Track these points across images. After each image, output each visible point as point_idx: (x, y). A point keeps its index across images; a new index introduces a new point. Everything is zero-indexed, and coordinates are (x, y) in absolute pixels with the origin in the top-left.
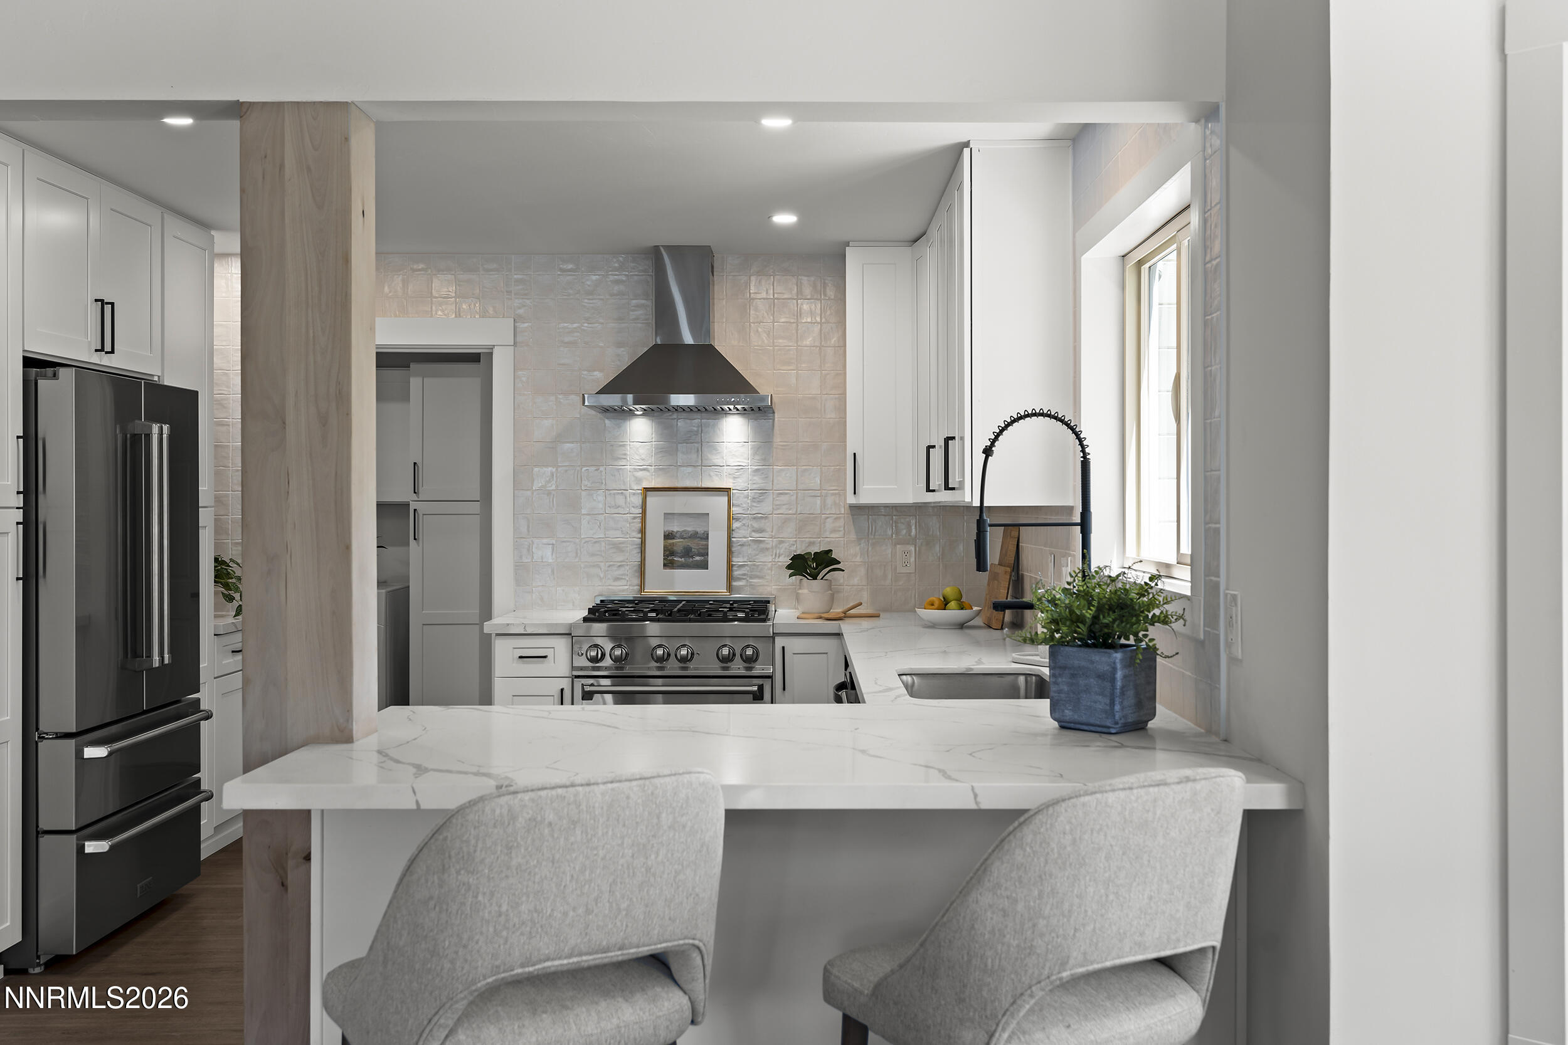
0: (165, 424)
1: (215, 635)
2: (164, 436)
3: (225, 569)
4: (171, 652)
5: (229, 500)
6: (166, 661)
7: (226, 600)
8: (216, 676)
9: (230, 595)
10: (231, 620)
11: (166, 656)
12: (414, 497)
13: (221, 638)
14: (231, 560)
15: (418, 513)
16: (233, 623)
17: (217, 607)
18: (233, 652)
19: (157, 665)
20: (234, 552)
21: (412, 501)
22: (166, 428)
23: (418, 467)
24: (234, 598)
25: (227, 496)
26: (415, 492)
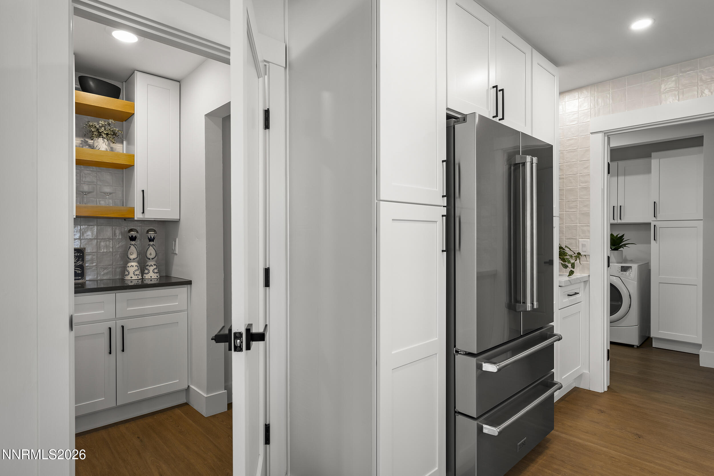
0: (534, 157)
1: (559, 286)
2: (533, 164)
3: (563, 251)
4: (538, 300)
5: (564, 217)
6: (535, 307)
7: (563, 267)
8: (560, 309)
9: (565, 264)
10: (567, 278)
11: (535, 303)
12: (654, 219)
13: (562, 288)
14: (566, 246)
15: (656, 227)
16: (569, 280)
17: (560, 271)
18: (568, 295)
19: (529, 310)
20: (567, 243)
21: (652, 221)
22: (535, 159)
23: (657, 204)
24: (568, 267)
25: (563, 214)
26: (655, 217)
